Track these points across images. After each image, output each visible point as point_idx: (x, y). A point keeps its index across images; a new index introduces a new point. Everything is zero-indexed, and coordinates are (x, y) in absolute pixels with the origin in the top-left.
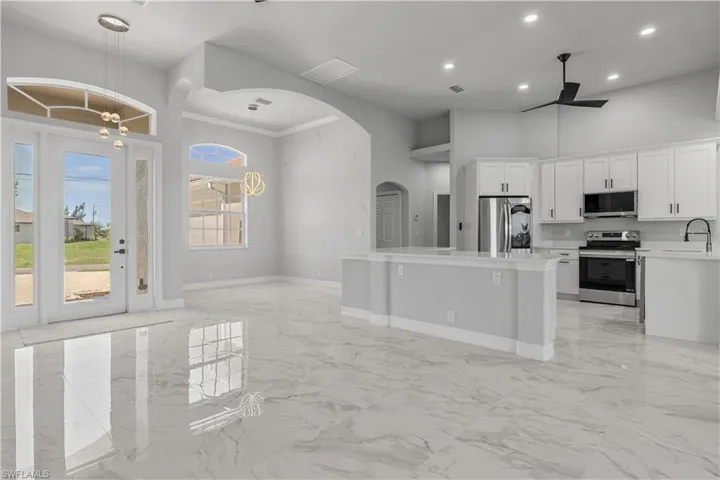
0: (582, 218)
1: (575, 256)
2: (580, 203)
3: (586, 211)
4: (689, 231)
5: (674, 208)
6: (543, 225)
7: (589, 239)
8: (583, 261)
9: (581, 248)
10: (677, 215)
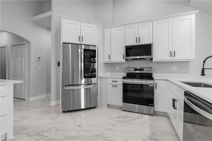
0: (124, 60)
1: (120, 82)
2: (123, 51)
3: (127, 56)
4: (205, 67)
5: (172, 54)
6: (106, 64)
7: (128, 72)
8: (125, 85)
9: (124, 78)
10: (174, 58)
